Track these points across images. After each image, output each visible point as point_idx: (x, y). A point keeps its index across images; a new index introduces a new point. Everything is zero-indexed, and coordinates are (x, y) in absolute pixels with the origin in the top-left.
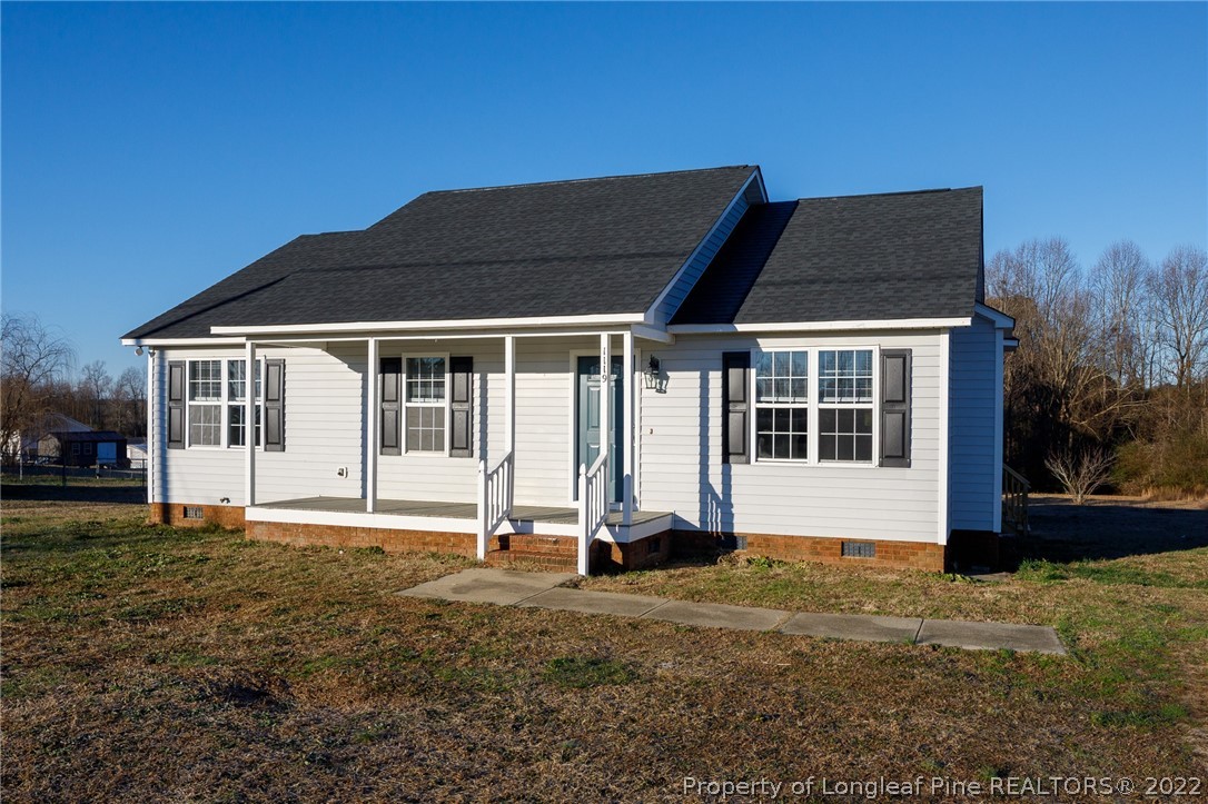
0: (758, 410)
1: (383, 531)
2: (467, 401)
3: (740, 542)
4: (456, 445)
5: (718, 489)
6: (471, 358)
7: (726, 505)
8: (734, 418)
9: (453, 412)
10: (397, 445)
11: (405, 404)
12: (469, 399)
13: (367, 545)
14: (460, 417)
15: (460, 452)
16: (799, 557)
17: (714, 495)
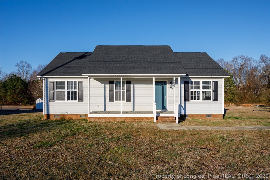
0: (191, 91)
1: (124, 117)
3: (187, 116)
5: (183, 106)
6: (131, 81)
7: (185, 109)
8: (186, 93)
12: (130, 90)
13: (121, 121)
16: (198, 118)
17: (183, 107)
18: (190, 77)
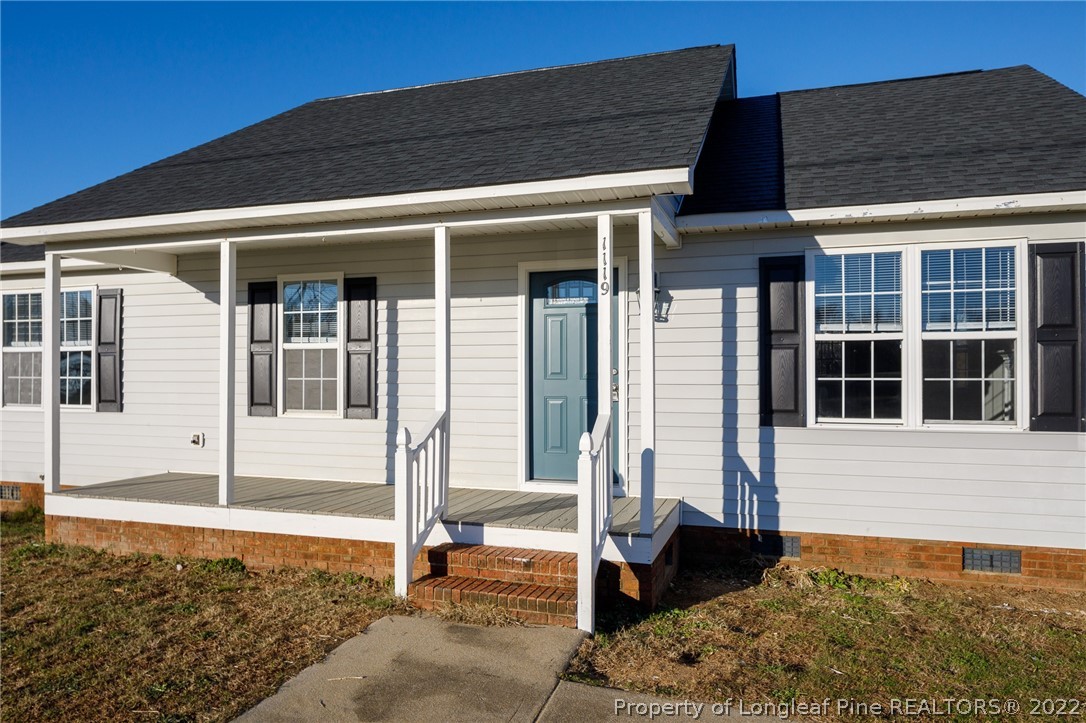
0: (818, 344)
1: (244, 534)
2: (369, 340)
3: (787, 546)
4: (353, 402)
5: (754, 466)
6: (375, 279)
7: (766, 489)
8: (778, 357)
9: (348, 355)
10: (271, 402)
11: (282, 346)
12: (371, 336)
13: (220, 556)
14: (360, 363)
15: (360, 411)
16: (888, 570)
17: (747, 475)
18: (799, 216)
